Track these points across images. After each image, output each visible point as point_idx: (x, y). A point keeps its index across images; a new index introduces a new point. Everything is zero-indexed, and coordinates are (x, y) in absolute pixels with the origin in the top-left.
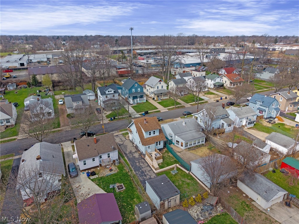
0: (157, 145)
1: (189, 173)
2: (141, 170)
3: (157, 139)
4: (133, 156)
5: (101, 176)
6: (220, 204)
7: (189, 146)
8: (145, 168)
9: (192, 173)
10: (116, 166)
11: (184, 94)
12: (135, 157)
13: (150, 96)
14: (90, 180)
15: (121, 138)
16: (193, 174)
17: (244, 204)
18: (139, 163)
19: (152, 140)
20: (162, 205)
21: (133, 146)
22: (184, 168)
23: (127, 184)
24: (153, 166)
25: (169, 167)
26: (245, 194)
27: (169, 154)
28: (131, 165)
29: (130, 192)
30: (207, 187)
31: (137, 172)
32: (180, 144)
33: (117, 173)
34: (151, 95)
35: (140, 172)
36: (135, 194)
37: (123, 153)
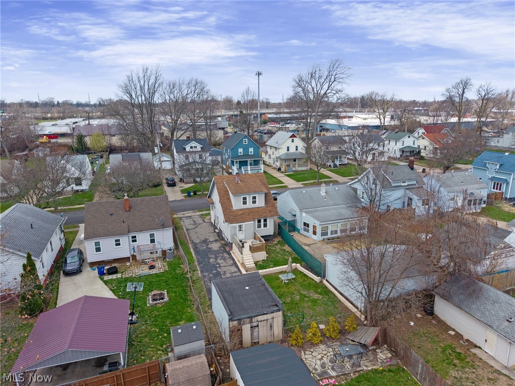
0: (259, 226)
1: (321, 282)
2: (216, 270)
3: (260, 213)
4: (207, 247)
5: (127, 276)
6: (386, 346)
7: (329, 236)
8: (226, 267)
9: (328, 282)
10: (165, 262)
11: (339, 165)
12: (210, 248)
13: (274, 166)
14: (102, 282)
15: (195, 220)
16: (331, 284)
17: (450, 352)
18: (215, 258)
19: (249, 215)
20: (236, 332)
21: (213, 231)
22: (311, 272)
23: (175, 292)
24: (243, 264)
25: (278, 268)
26: (454, 330)
27: (284, 246)
28: (198, 261)
29: (177, 308)
30: (357, 308)
31: (206, 274)
32: (311, 229)
33: (164, 273)
34: (276, 163)
35: (212, 274)
36: (186, 312)
37: (189, 242)
